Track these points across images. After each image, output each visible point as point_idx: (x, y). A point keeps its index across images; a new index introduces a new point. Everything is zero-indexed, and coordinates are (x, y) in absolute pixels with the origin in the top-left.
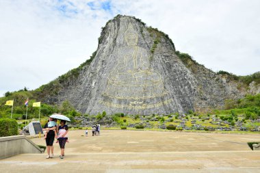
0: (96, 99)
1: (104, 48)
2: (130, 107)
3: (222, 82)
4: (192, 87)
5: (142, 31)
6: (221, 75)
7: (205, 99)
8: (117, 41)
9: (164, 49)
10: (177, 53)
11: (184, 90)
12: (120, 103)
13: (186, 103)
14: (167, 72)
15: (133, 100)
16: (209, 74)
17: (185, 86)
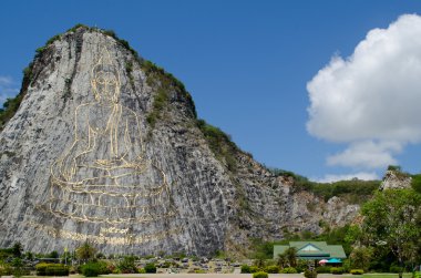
0: (20, 218)
1: (42, 98)
2: (100, 240)
3: (282, 192)
4: (225, 202)
5: (129, 70)
6: (281, 178)
7: (247, 227)
8: (75, 88)
9: (174, 116)
10: (200, 124)
11: (209, 207)
12: (79, 231)
13: (209, 235)
14: (177, 168)
15: (107, 226)
16: (260, 173)
17: (211, 198)
